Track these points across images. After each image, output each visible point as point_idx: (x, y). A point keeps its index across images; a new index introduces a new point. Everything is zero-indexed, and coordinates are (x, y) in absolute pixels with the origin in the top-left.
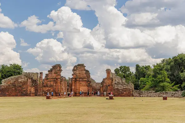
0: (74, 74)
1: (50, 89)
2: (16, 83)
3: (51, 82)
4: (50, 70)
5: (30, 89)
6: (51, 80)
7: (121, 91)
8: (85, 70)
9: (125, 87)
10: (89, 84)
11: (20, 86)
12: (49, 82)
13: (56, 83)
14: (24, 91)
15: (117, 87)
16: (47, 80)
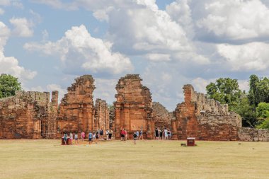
0: (119, 95)
1: (71, 124)
2: (3, 113)
3: (74, 110)
4: (71, 86)
5: (32, 125)
6: (73, 107)
7: (213, 128)
8: (141, 87)
9: (221, 122)
10: (149, 114)
11: (11, 119)
12: (69, 111)
13: (82, 113)
14: (20, 128)
15: (205, 122)
16: (65, 107)
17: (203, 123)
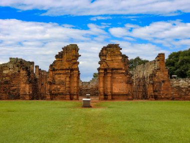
0: (101, 62)
1: (59, 87)
3: (62, 75)
4: (58, 54)
5: (24, 88)
7: (184, 90)
8: (121, 55)
11: (6, 82)
12: (56, 76)
13: (70, 77)
14: (14, 90)
15: (177, 85)
16: (54, 72)
17: (175, 85)
